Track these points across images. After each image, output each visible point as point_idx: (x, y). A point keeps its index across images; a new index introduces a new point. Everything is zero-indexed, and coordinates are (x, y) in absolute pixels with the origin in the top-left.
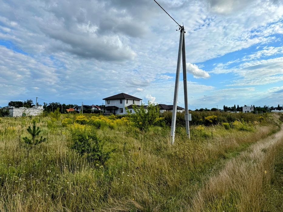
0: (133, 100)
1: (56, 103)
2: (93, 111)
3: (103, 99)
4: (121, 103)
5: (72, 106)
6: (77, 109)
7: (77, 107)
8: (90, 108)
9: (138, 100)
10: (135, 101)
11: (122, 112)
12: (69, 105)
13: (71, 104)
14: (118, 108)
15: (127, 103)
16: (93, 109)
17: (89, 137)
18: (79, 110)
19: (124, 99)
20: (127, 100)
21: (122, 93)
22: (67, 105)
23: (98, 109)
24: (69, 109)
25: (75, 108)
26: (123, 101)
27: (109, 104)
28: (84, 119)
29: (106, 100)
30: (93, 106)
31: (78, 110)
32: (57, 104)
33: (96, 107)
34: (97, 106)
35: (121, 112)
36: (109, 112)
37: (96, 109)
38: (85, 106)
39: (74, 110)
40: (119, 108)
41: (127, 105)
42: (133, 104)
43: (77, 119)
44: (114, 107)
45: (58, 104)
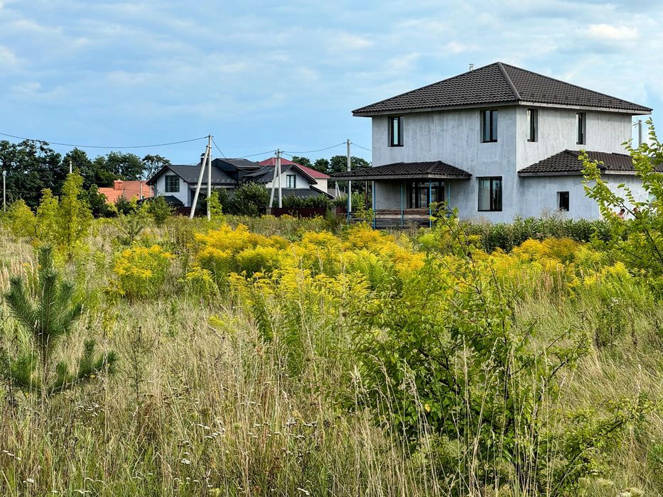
0: (582, 116)
1: (25, 143)
2: (275, 204)
3: (357, 113)
4: (489, 136)
5: (128, 167)
6: (173, 185)
7: (167, 174)
8: (255, 179)
9: (622, 111)
10: (592, 125)
11: (496, 204)
12: (113, 159)
13: (125, 152)
14: (468, 177)
15: (533, 138)
16: (281, 182)
17: (455, 333)
18: (182, 195)
19: (511, 105)
20: (534, 112)
21: (496, 66)
22: (99, 161)
23: (311, 181)
24: (109, 184)
25: (153, 182)
26: (502, 121)
27: (400, 145)
28: (259, 249)
29: (374, 117)
30: (278, 165)
31: (177, 190)
32: (31, 154)
33: (297, 168)
34: (303, 161)
35: (487, 205)
36: (403, 207)
37: (301, 185)
38: (224, 168)
39: (147, 192)
40: (476, 174)
41: (528, 155)
42: (577, 148)
43: (205, 253)
44: (440, 166)
45: (39, 154)
